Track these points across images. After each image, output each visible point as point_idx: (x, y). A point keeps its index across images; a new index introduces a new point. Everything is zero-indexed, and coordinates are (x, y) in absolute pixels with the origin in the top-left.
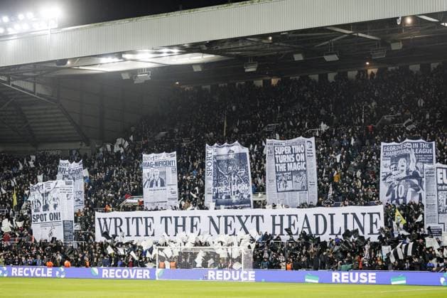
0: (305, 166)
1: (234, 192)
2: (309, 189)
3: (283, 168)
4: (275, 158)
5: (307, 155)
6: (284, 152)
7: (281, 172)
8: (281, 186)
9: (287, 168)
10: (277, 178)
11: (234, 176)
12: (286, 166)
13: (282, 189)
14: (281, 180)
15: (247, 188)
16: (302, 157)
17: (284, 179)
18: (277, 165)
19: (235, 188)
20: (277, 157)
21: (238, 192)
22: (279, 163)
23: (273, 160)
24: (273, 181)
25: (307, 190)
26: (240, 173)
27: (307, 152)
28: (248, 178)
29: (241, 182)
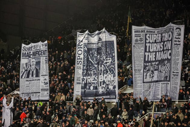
0: (170, 54)
1: (101, 82)
2: (172, 79)
3: (152, 57)
4: (146, 47)
5: (174, 43)
6: (155, 40)
7: (151, 62)
8: (148, 77)
9: (155, 58)
10: (145, 67)
11: (101, 66)
12: (156, 55)
13: (148, 79)
14: (149, 70)
15: (112, 79)
16: (169, 45)
17: (152, 69)
18: (147, 54)
19: (102, 78)
20: (148, 45)
21: (104, 82)
22: (149, 52)
23: (143, 48)
24: (139, 70)
25: (169, 81)
26: (106, 63)
27: (174, 39)
28: (114, 68)
29: (107, 72)
